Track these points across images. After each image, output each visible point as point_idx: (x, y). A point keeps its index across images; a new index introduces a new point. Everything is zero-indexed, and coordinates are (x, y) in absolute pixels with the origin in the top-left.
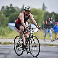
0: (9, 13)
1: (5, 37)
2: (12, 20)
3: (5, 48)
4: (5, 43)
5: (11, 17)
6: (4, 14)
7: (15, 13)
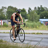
0: (40, 11)
1: (37, 29)
2: (42, 17)
3: (37, 37)
4: (37, 34)
5: (41, 15)
6: (36, 12)
7: (44, 12)
